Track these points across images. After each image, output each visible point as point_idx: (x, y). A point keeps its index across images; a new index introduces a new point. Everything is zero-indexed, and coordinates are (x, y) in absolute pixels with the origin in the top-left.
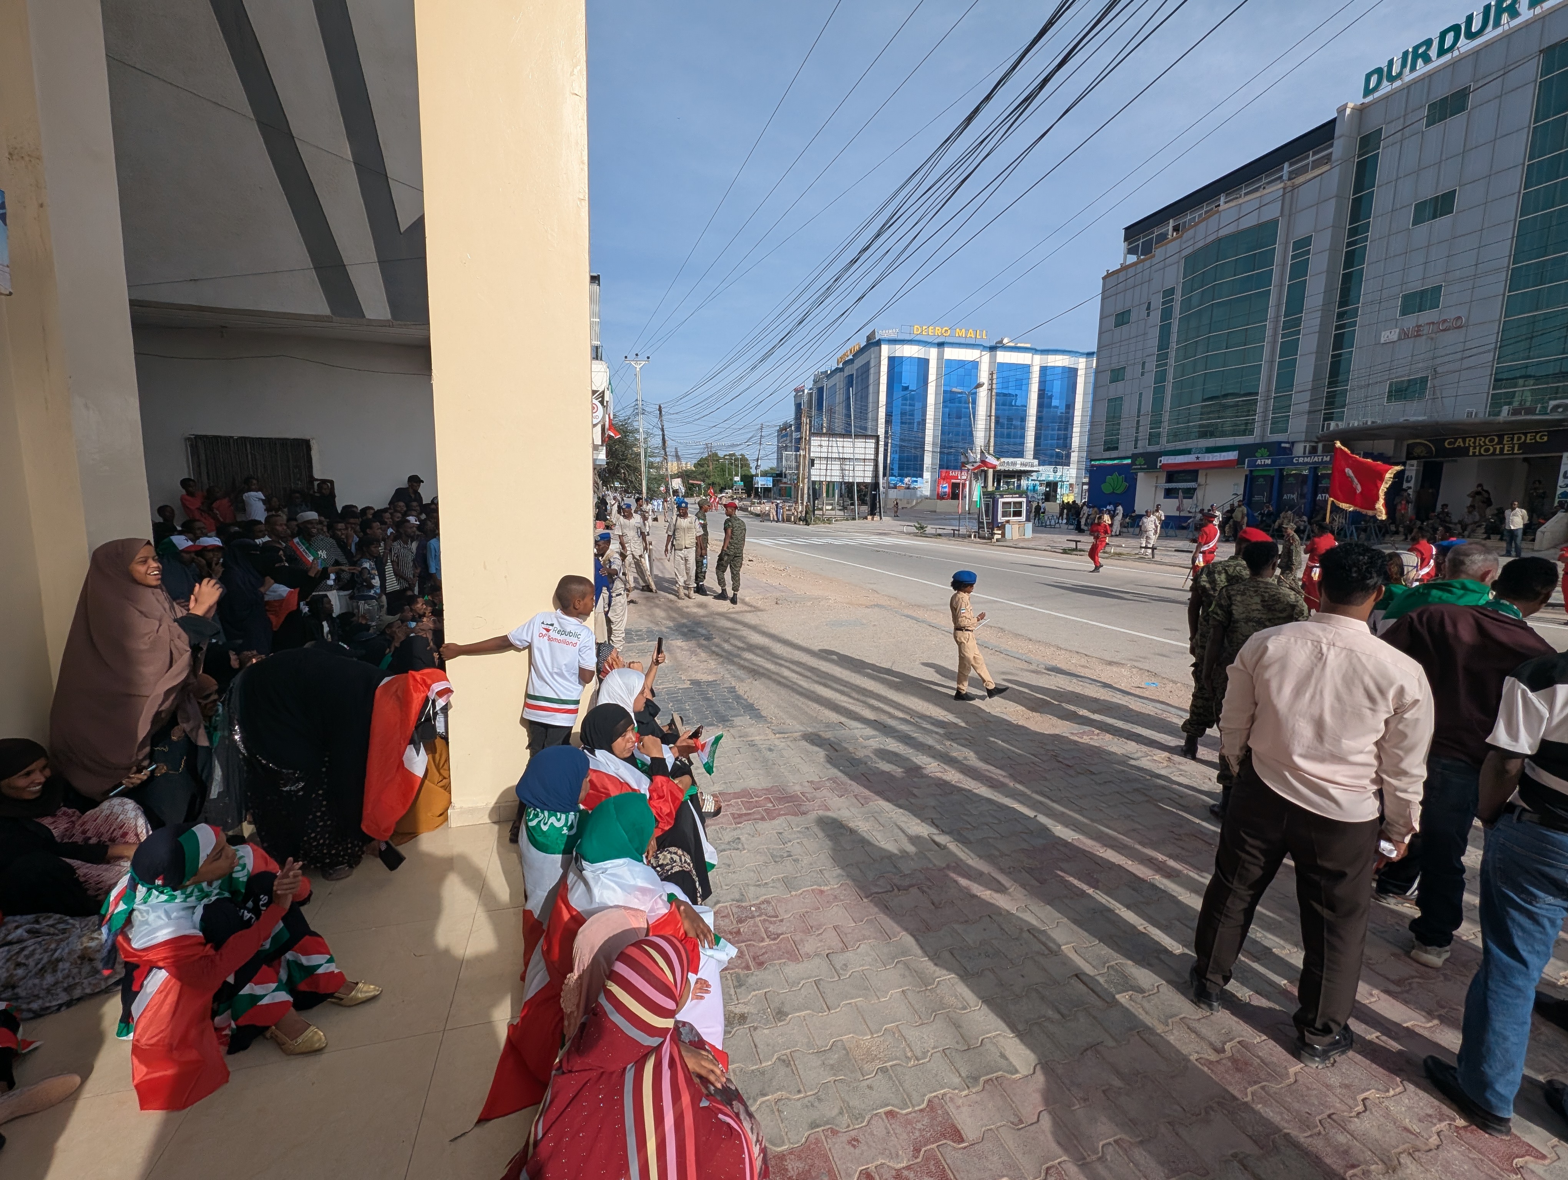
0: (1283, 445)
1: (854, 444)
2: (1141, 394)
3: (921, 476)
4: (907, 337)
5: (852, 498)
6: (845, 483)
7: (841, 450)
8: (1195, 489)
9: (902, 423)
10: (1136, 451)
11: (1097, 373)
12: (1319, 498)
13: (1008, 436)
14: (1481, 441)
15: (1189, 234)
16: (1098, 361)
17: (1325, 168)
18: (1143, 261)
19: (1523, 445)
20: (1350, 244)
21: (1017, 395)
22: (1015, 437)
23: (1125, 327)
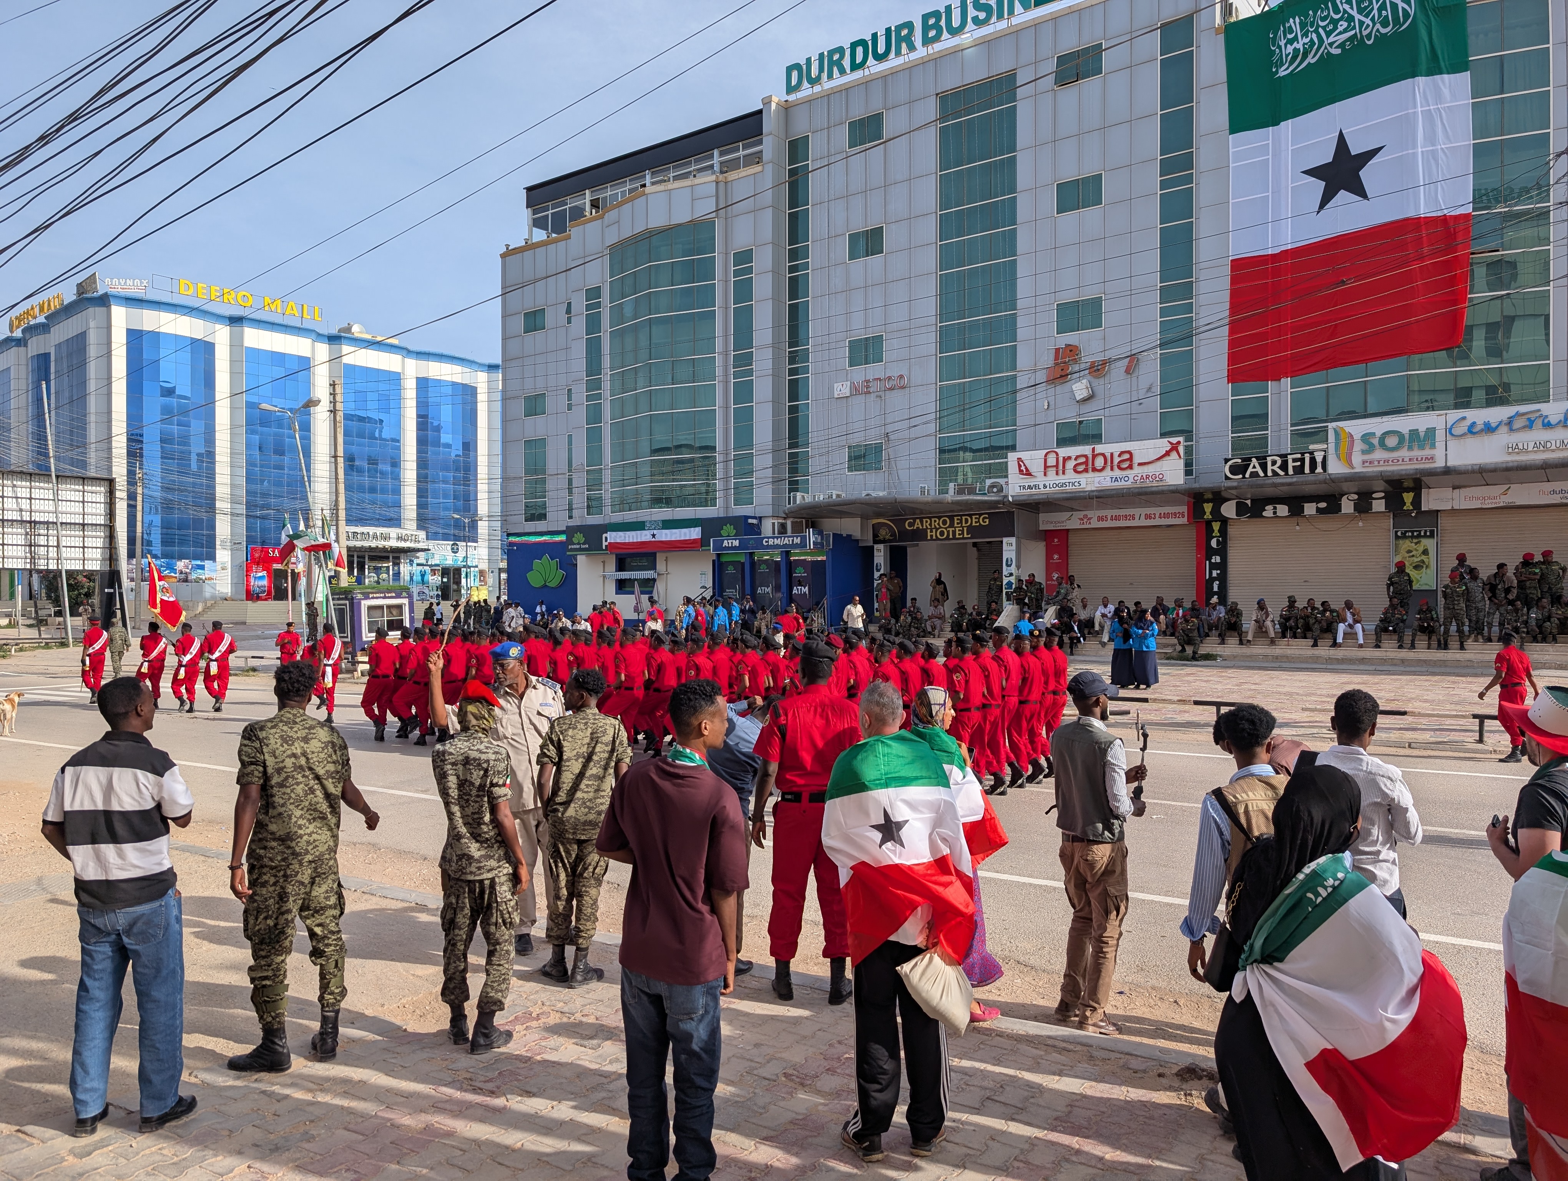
0: (750, 521)
1: (56, 493)
2: (570, 436)
3: (212, 557)
4: (166, 298)
5: (57, 602)
6: (39, 571)
7: (25, 504)
8: (654, 580)
9: (162, 458)
10: (571, 523)
11: (505, 399)
12: (795, 591)
13: (373, 490)
14: (936, 522)
15: (611, 216)
16: (504, 380)
17: (757, 168)
18: (555, 241)
19: (971, 529)
20: (792, 269)
21: (381, 421)
22: (384, 491)
23: (539, 334)
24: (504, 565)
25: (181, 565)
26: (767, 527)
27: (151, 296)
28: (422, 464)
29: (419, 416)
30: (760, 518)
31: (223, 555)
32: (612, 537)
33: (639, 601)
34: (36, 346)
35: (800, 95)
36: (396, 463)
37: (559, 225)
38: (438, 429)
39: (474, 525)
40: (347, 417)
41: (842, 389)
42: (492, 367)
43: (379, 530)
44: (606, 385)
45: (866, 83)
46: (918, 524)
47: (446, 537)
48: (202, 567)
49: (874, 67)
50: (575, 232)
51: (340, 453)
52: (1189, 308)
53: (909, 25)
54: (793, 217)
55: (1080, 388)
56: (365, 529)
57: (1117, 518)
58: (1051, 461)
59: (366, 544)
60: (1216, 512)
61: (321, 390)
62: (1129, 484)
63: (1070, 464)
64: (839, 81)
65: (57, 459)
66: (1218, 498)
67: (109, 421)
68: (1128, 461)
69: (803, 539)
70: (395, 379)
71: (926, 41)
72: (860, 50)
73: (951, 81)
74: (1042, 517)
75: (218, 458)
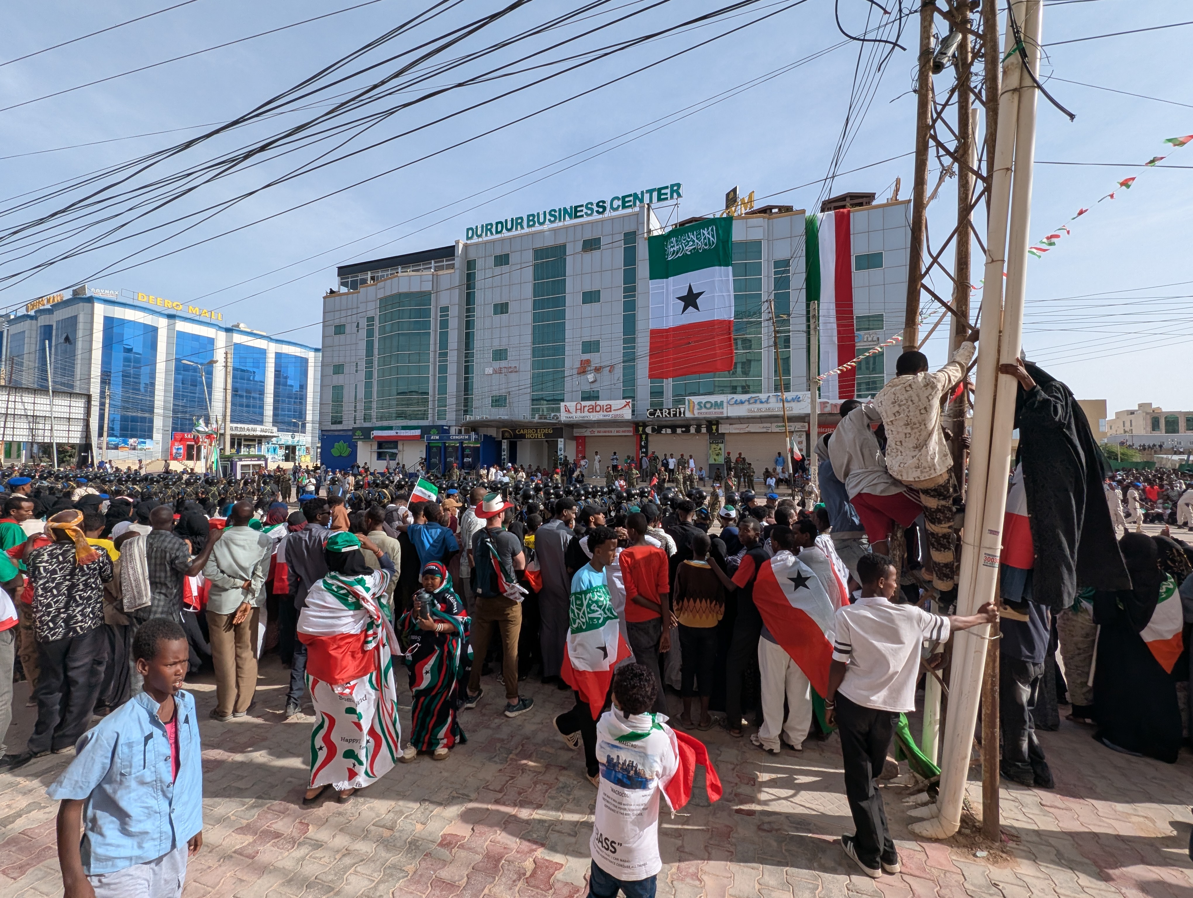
0: (444, 427)
1: (52, 401)
2: (356, 385)
4: (129, 302)
6: (38, 443)
8: (397, 453)
9: (123, 384)
10: (355, 426)
11: (323, 365)
12: (465, 460)
13: (248, 406)
14: (530, 431)
15: (381, 284)
16: (323, 357)
17: (452, 271)
18: (352, 293)
19: (545, 434)
20: (467, 317)
21: (254, 372)
22: (254, 407)
23: (342, 336)
24: (319, 445)
25: (131, 441)
26: (453, 431)
27: (119, 300)
28: (276, 395)
29: (275, 371)
30: (449, 427)
31: (157, 436)
32: (376, 433)
33: (388, 463)
34: (43, 320)
35: (472, 241)
36: (262, 393)
37: (354, 286)
38: (286, 378)
39: (304, 426)
40: (235, 369)
41: (489, 371)
42: (317, 350)
43: (251, 426)
44: (376, 363)
45: (503, 240)
46: (522, 432)
47: (288, 431)
48: (145, 443)
49: (505, 234)
50: (362, 290)
51: (229, 386)
52: (634, 348)
53: (521, 218)
54: (468, 294)
55: (591, 377)
56: (242, 426)
57: (605, 432)
58: (578, 407)
59: (243, 433)
60: (644, 430)
61: (219, 356)
62: (610, 418)
63: (586, 409)
64: (490, 237)
65: (54, 382)
66: (645, 425)
67: (90, 364)
68: (609, 408)
69: (470, 436)
70: (263, 352)
71: (529, 226)
72: (500, 226)
73: (539, 245)
74: (575, 430)
75: (156, 387)
